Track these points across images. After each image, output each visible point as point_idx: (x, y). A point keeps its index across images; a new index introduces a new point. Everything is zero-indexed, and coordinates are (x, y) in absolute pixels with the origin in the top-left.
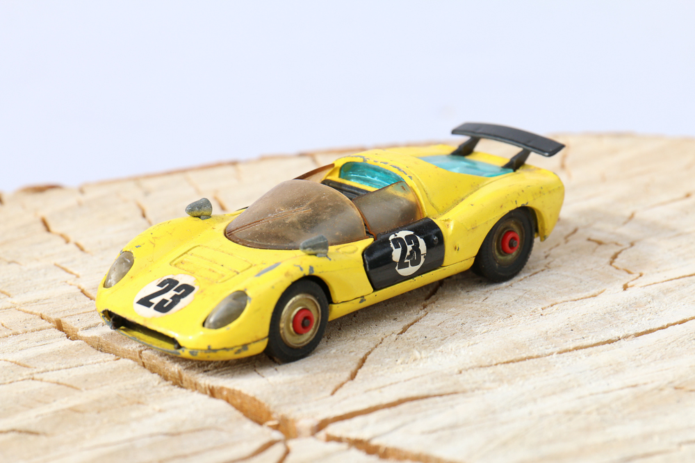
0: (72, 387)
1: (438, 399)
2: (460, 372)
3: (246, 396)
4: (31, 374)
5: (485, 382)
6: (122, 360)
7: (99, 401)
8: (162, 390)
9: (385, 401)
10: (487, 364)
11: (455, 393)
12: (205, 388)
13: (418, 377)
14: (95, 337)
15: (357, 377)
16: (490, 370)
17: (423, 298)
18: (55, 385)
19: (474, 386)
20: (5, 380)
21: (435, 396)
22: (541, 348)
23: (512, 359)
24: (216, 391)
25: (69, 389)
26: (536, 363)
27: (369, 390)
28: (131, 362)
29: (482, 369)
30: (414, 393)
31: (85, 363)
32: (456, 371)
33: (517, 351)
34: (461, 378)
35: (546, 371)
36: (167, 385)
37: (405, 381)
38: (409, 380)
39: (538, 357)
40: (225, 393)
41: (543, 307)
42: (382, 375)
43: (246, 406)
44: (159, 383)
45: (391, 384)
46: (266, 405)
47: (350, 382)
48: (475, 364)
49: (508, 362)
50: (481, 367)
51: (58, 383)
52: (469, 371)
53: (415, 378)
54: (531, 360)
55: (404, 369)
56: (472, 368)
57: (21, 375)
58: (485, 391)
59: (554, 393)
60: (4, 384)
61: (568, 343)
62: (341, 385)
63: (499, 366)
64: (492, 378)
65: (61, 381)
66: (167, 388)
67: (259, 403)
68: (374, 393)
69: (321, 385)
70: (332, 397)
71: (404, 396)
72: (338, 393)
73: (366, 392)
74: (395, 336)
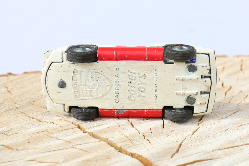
0: (86, 151)
1: (206, 161)
2: (213, 152)
3: (144, 157)
4: (72, 146)
5: (221, 155)
6: (101, 141)
7: (96, 157)
8: (116, 153)
9: (189, 162)
10: (221, 148)
11: (212, 159)
12: (129, 153)
13: (199, 153)
14: (92, 132)
15: (179, 151)
16: (223, 151)
17: (198, 121)
18: (81, 150)
19: (218, 157)
20: (64, 147)
21: (205, 160)
22: (239, 143)
23: (229, 147)
24: (133, 154)
25: (86, 152)
26: (237, 149)
27: (184, 157)
28: (104, 142)
29: (220, 150)
30: (198, 159)
31: (89, 142)
32: (212, 151)
33: (231, 144)
34: (213, 153)
35: (241, 152)
36: (117, 152)
37: (195, 154)
38: (196, 153)
39: (238, 146)
40: (136, 155)
41: (238, 126)
42: (187, 151)
43: (143, 161)
44: (114, 151)
45: (191, 155)
46: (151, 161)
47: (177, 153)
48: (218, 148)
49: (228, 148)
50: (219, 149)
51: (82, 150)
52: (216, 151)
53: (198, 153)
54: (236, 147)
55: (194, 149)
56: (217, 150)
57: (69, 146)
58: (221, 159)
59: (244, 161)
60: (64, 149)
61: (247, 141)
62: (174, 154)
63: (225, 149)
64: (223, 154)
65: (83, 149)
66: (117, 153)
67: (148, 160)
68: (186, 158)
69: (168, 154)
70: (171, 159)
71: (195, 160)
72: (173, 157)
73: (182, 157)
74: (190, 136)
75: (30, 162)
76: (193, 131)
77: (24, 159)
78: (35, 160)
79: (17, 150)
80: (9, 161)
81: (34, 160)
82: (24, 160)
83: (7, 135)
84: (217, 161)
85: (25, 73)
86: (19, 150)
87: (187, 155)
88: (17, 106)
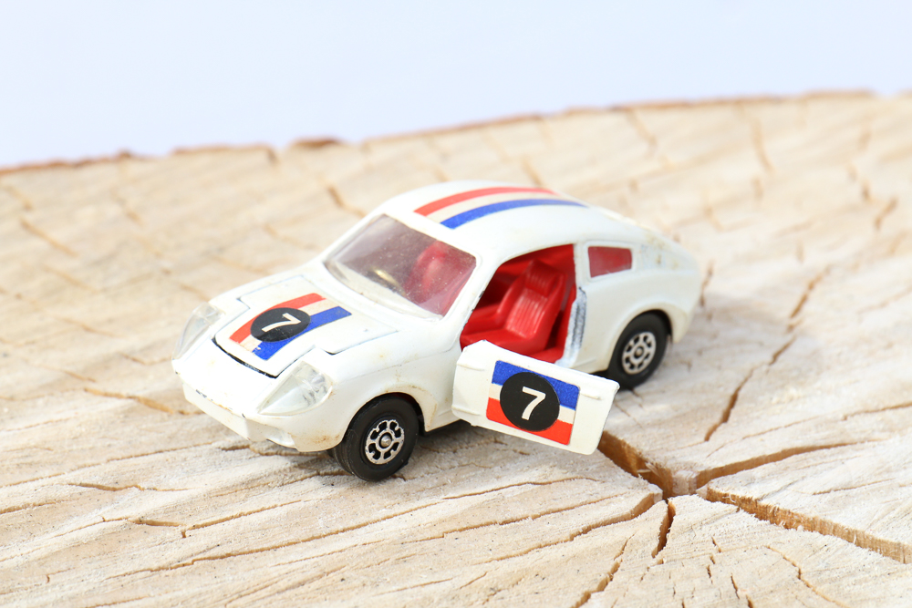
1: (825, 451)
2: (845, 418)
5: (873, 431)
10: (874, 408)
11: (844, 445)
13: (799, 422)
15: (731, 418)
16: (878, 417)
19: (863, 436)
21: (821, 447)
27: (748, 437)
30: (798, 444)
32: (841, 416)
34: (848, 425)
37: (786, 427)
38: (789, 425)
42: (758, 418)
45: (771, 430)
46: (637, 450)
47: (723, 425)
48: (861, 408)
49: (896, 407)
50: (867, 412)
52: (856, 417)
53: (797, 423)
55: (781, 411)
56: (858, 413)
58: (876, 443)
62: (714, 429)
63: (887, 411)
64: (881, 426)
68: (755, 441)
69: (693, 428)
70: (706, 443)
71: (788, 446)
72: (712, 438)
73: (744, 438)
74: (765, 368)
75: (230, 453)
76: (775, 350)
77: (210, 444)
78: (248, 447)
79: (182, 413)
80: (158, 448)
81: (243, 447)
82: (209, 447)
83: (143, 363)
84: (862, 449)
85: (181, 152)
86: (188, 414)
87: (760, 431)
88: (167, 264)
